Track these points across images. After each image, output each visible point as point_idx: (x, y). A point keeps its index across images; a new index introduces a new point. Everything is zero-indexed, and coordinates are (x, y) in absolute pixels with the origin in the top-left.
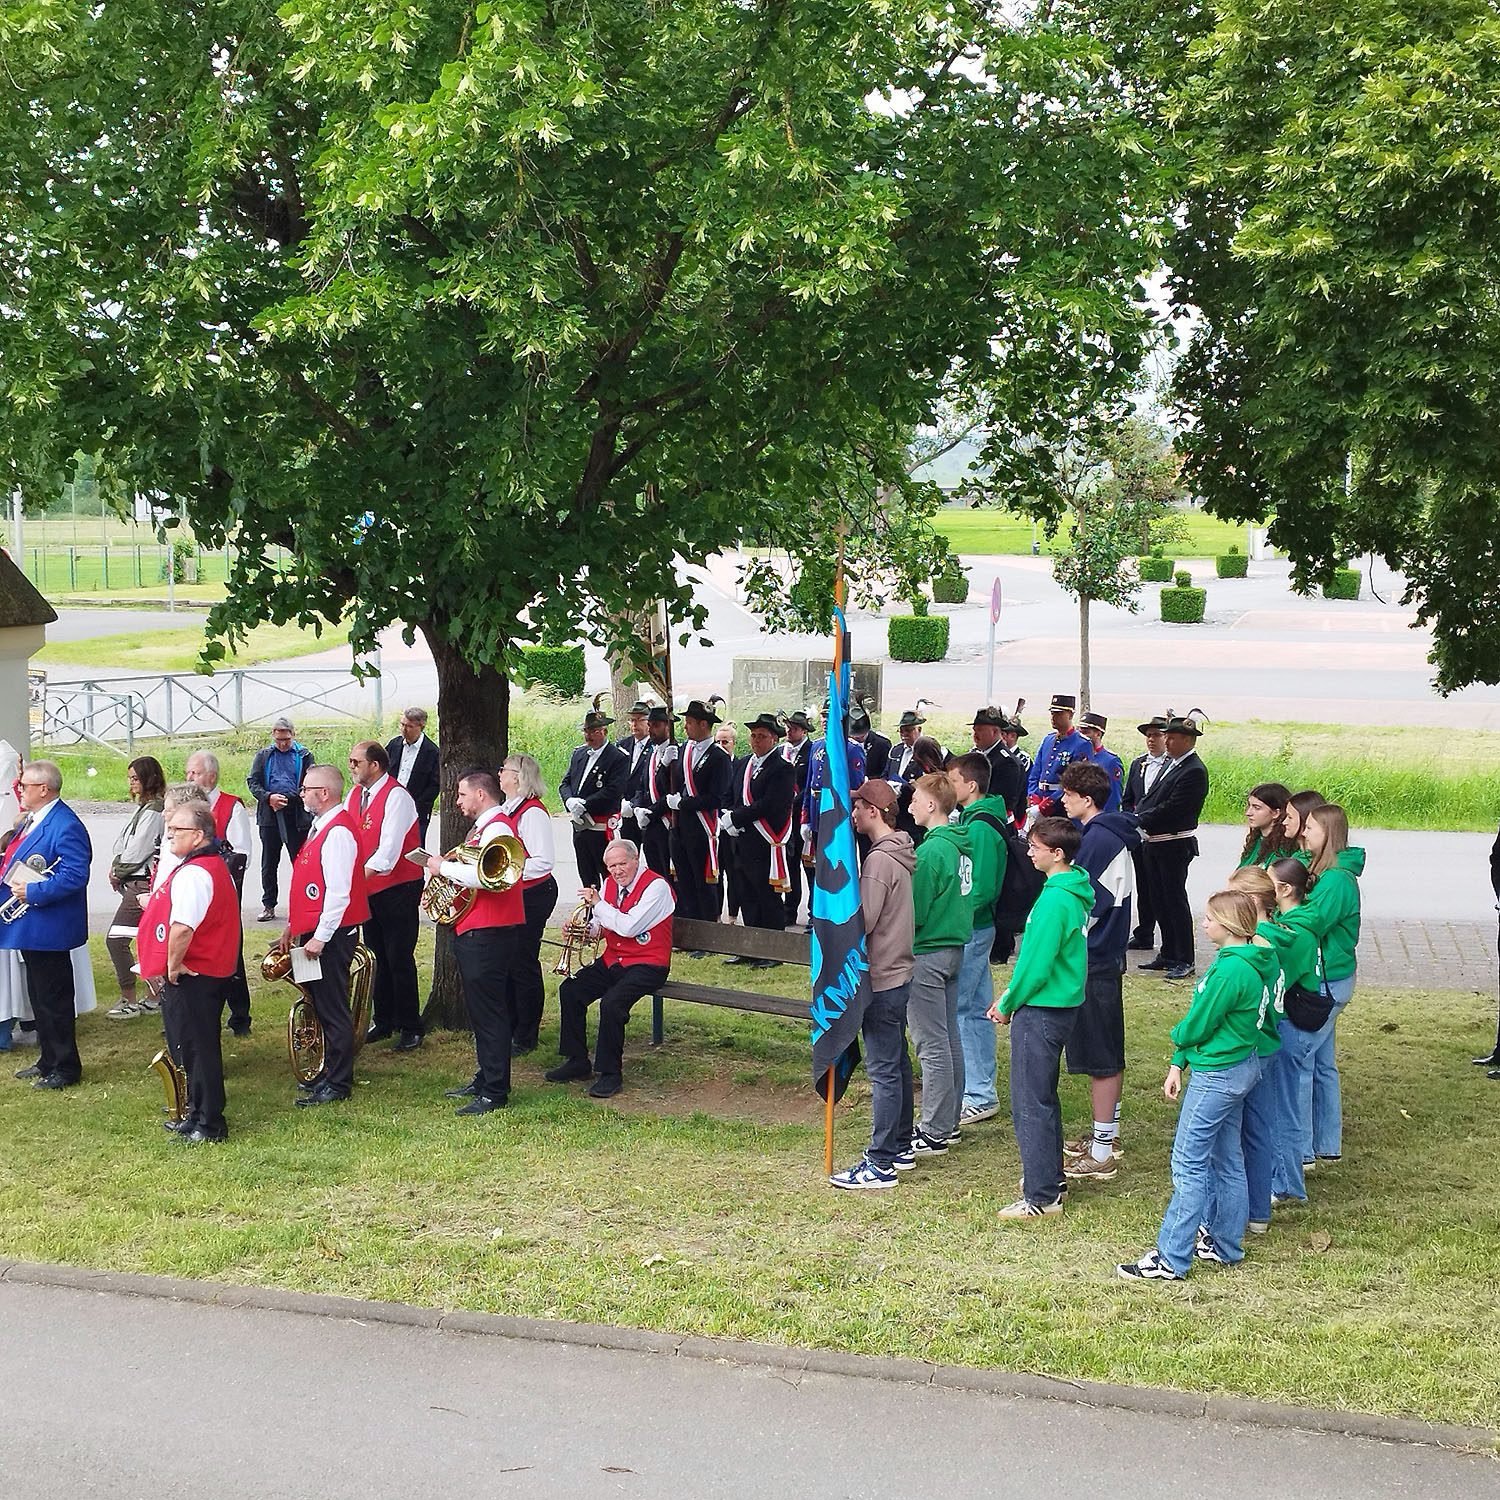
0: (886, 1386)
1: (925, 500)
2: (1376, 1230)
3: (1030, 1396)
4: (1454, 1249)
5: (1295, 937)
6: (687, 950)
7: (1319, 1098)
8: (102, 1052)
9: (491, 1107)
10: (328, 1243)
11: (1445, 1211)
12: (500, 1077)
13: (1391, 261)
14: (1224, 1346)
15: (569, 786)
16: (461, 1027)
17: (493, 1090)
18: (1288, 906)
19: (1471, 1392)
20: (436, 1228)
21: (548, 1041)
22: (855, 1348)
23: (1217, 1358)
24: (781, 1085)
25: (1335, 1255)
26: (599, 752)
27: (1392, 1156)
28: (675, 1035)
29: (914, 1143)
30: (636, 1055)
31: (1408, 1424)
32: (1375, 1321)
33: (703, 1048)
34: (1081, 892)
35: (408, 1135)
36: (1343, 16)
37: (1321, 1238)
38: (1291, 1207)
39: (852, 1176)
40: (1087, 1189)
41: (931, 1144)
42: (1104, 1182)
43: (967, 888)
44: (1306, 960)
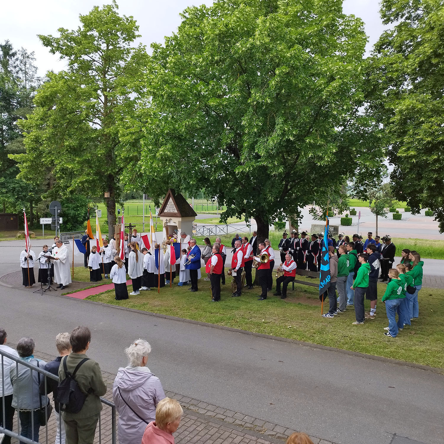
0: (329, 352)
1: (344, 197)
2: (424, 331)
3: (355, 356)
4: (439, 336)
5: (409, 277)
6: (300, 275)
7: (414, 306)
8: (201, 286)
9: (264, 299)
10: (235, 320)
11: (438, 329)
12: (265, 294)
13: (428, 156)
14: (393, 350)
15: (280, 245)
16: (260, 285)
17: (264, 296)
18: (407, 271)
19: (440, 362)
20: (253, 319)
21: (274, 289)
22: (324, 345)
23: (391, 352)
24: (314, 299)
25: (415, 336)
26: (285, 240)
27: (428, 318)
28: (296, 289)
29: (337, 310)
30: (289, 292)
31: (427, 367)
32: (423, 348)
33: (301, 291)
34: (367, 267)
35: (249, 303)
36: (419, 113)
37: (413, 332)
38: (408, 326)
39: (326, 315)
40: (369, 320)
41: (340, 310)
42: (372, 319)
43: (348, 265)
44: (411, 281)
